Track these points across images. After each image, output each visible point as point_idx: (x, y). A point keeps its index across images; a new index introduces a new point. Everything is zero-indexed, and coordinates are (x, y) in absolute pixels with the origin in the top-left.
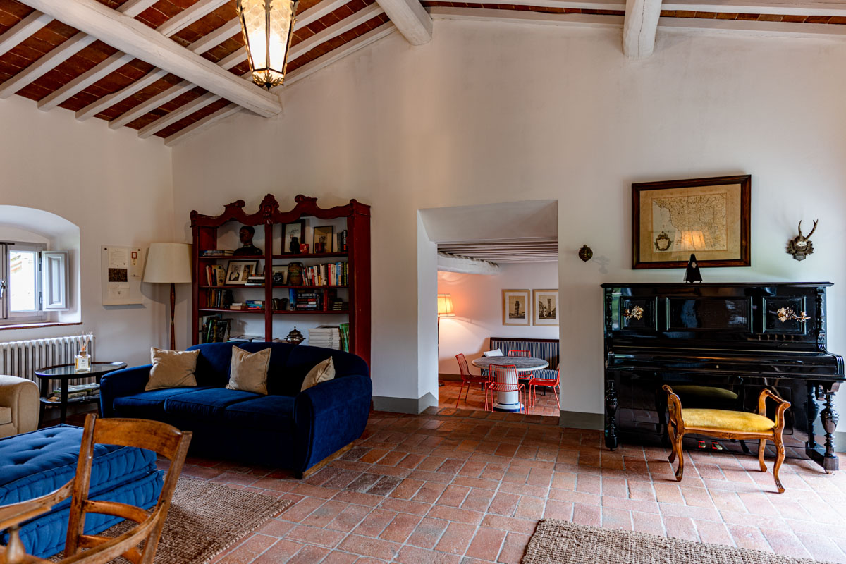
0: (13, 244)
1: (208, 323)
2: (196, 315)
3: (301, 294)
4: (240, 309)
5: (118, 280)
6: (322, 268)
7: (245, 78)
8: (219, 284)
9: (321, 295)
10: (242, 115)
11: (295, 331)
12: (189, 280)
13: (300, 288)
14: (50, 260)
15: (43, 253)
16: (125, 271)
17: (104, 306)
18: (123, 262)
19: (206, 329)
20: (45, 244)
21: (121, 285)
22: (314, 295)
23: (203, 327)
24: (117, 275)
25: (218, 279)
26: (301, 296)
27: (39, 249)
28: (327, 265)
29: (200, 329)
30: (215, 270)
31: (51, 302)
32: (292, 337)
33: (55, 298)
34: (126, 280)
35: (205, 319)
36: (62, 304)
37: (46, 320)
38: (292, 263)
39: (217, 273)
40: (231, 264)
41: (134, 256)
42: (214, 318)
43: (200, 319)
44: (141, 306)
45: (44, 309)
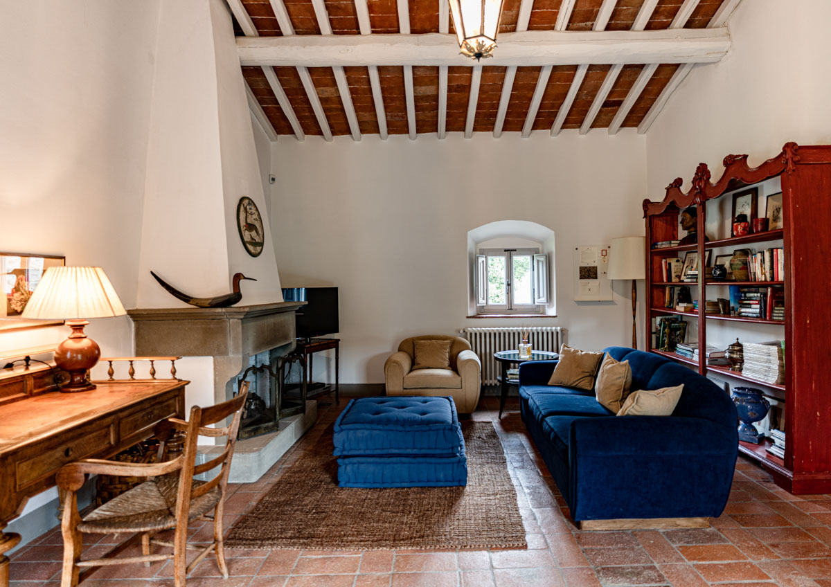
0: (515, 250)
1: (660, 325)
2: (651, 315)
3: (745, 293)
4: (683, 310)
5: (589, 277)
6: (767, 255)
7: (672, 28)
8: (674, 280)
9: (765, 295)
10: (696, 69)
11: (738, 344)
12: (644, 277)
13: (744, 286)
14: (538, 261)
15: (535, 255)
16: (595, 268)
17: (576, 302)
18: (593, 260)
19: (658, 332)
20: (538, 249)
21: (592, 282)
22: (759, 295)
23: (657, 329)
24: (588, 273)
25: (673, 275)
26: (745, 297)
27: (533, 252)
28: (771, 251)
29: (654, 330)
30: (670, 264)
31: (539, 298)
32: (732, 352)
33: (541, 295)
34: (596, 278)
35: (658, 319)
36: (544, 299)
37: (537, 312)
38: (735, 251)
39: (673, 267)
40: (688, 254)
41: (605, 253)
42: (667, 320)
43: (653, 319)
44: (611, 302)
45: (536, 304)
